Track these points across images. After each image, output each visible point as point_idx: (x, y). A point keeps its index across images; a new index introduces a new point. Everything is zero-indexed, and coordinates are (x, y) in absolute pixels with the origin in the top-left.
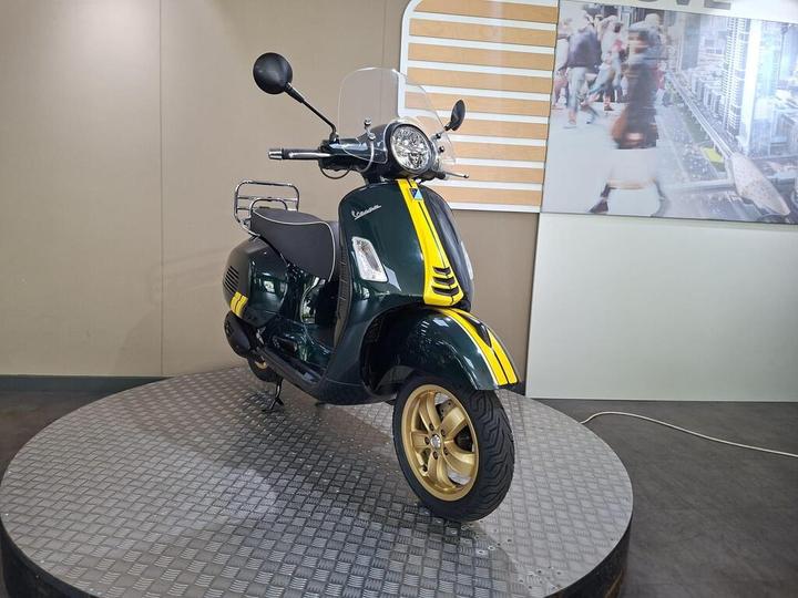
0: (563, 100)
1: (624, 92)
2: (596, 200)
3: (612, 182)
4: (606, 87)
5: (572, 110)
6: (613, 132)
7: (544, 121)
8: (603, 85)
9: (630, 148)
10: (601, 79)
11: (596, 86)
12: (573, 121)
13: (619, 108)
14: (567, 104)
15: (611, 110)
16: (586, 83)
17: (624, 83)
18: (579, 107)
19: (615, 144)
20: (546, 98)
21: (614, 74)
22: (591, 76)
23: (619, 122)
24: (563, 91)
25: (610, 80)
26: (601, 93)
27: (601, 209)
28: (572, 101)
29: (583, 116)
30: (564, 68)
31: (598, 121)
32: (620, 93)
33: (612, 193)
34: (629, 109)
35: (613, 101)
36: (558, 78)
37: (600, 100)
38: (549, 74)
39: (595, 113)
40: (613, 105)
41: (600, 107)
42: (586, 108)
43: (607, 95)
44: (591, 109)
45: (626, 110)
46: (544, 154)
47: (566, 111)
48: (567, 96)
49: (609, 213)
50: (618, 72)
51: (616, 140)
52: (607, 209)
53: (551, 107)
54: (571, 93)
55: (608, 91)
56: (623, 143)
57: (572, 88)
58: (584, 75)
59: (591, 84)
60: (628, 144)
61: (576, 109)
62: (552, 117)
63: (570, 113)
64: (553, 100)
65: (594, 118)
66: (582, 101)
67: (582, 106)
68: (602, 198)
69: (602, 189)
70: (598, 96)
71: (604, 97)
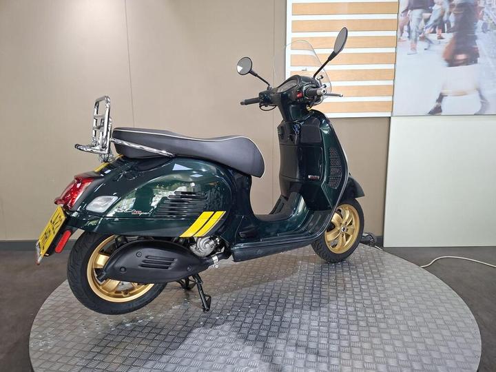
0: (406, 34)
3: (444, 92)
4: (438, 22)
5: (413, 41)
6: (445, 54)
7: (393, 50)
8: (436, 21)
9: (457, 65)
10: (434, 17)
11: (431, 22)
12: (414, 49)
13: (448, 37)
14: (409, 37)
15: (442, 38)
16: (423, 21)
18: (418, 38)
19: (446, 64)
20: (393, 33)
21: (444, 13)
23: (449, 47)
24: (406, 28)
25: (441, 17)
26: (435, 27)
27: (437, 111)
28: (413, 34)
29: (421, 45)
30: (406, 11)
31: (434, 47)
32: (449, 25)
33: (445, 99)
34: (456, 38)
35: (443, 32)
36: (401, 18)
37: (434, 32)
38: (394, 17)
39: (430, 42)
41: (434, 37)
42: (424, 39)
43: (439, 28)
44: (428, 39)
45: (454, 38)
46: (393, 75)
47: (409, 42)
48: (409, 31)
49: (443, 114)
50: (447, 10)
51: (447, 60)
52: (441, 111)
53: (397, 40)
54: (411, 29)
55: (440, 24)
56: (452, 62)
57: (413, 25)
58: (421, 15)
60: (457, 63)
61: (416, 40)
62: (398, 47)
63: (412, 43)
64: (399, 35)
65: (429, 46)
66: (420, 34)
67: (420, 37)
68: (437, 103)
69: (437, 97)
70: (432, 29)
71: (437, 30)
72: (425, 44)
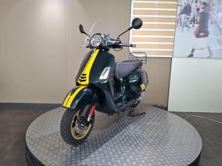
0: (179, 24)
1: (198, 21)
2: (189, 53)
4: (193, 20)
6: (195, 33)
7: (174, 30)
8: (192, 19)
9: (200, 37)
10: (191, 17)
11: (190, 19)
12: (182, 30)
13: (197, 26)
14: (180, 25)
16: (186, 19)
17: (198, 18)
18: (184, 26)
20: (174, 23)
21: (195, 16)
22: (188, 17)
23: (196, 30)
24: (179, 21)
25: (194, 17)
26: (191, 21)
27: (191, 56)
28: (182, 24)
29: (185, 29)
30: (180, 14)
31: (190, 30)
32: (197, 21)
34: (200, 26)
35: (195, 23)
36: (178, 17)
37: (191, 24)
38: (175, 17)
39: (189, 27)
40: (195, 25)
41: (191, 26)
42: (187, 26)
43: (193, 22)
44: (188, 26)
45: (199, 26)
47: (180, 27)
48: (181, 23)
49: (194, 57)
50: (196, 15)
51: (196, 35)
52: (193, 56)
53: (176, 26)
54: (182, 22)
55: (193, 21)
56: (198, 36)
57: (182, 20)
58: (186, 16)
59: (188, 19)
61: (183, 27)
62: (176, 29)
63: (182, 28)
64: (176, 24)
65: (189, 29)
66: (185, 24)
67: (185, 26)
68: (191, 53)
69: (192, 50)
70: (190, 22)
71: (192, 23)
72: (187, 28)
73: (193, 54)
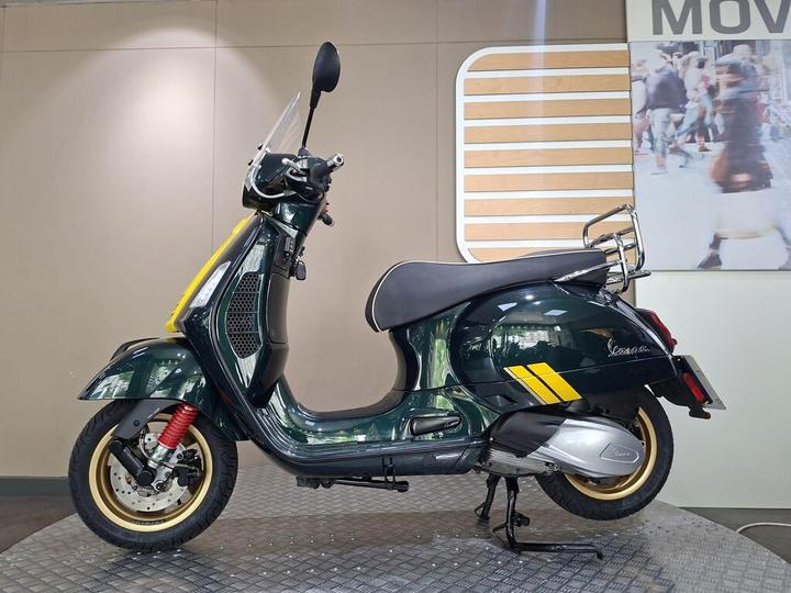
0: (646, 144)
1: (721, 131)
2: (704, 253)
3: (722, 232)
4: (697, 127)
5: (660, 155)
6: (714, 174)
7: (628, 168)
8: (692, 125)
9: (737, 190)
10: (690, 118)
11: (685, 126)
12: (662, 166)
13: (716, 148)
14: (652, 149)
15: (706, 150)
16: (672, 126)
17: (719, 121)
18: (668, 151)
19: (717, 188)
20: (627, 144)
21: (705, 112)
22: (677, 117)
23: (719, 163)
24: (646, 135)
25: (701, 119)
26: (692, 133)
27: (712, 263)
28: (659, 145)
29: (674, 161)
30: (644, 110)
32: (715, 131)
33: (723, 244)
34: (730, 149)
35: (707, 140)
36: (637, 122)
37: (692, 141)
38: (626, 119)
39: (688, 155)
40: (707, 145)
41: (693, 149)
42: (676, 150)
43: (700, 135)
44: (683, 152)
45: (725, 150)
47: (653, 155)
48: (652, 140)
49: (723, 267)
50: (710, 109)
51: (719, 183)
52: (720, 263)
53: (633, 152)
54: (655, 136)
55: (700, 130)
56: (727, 186)
57: (656, 131)
58: (668, 116)
59: (678, 124)
60: (735, 186)
61: (664, 153)
62: (636, 164)
63: (657, 158)
64: (636, 145)
65: (687, 162)
66: (670, 143)
67: (671, 149)
68: (712, 251)
69: (711, 240)
70: (689, 137)
71: (696, 138)
72: (679, 159)
73: (718, 256)
